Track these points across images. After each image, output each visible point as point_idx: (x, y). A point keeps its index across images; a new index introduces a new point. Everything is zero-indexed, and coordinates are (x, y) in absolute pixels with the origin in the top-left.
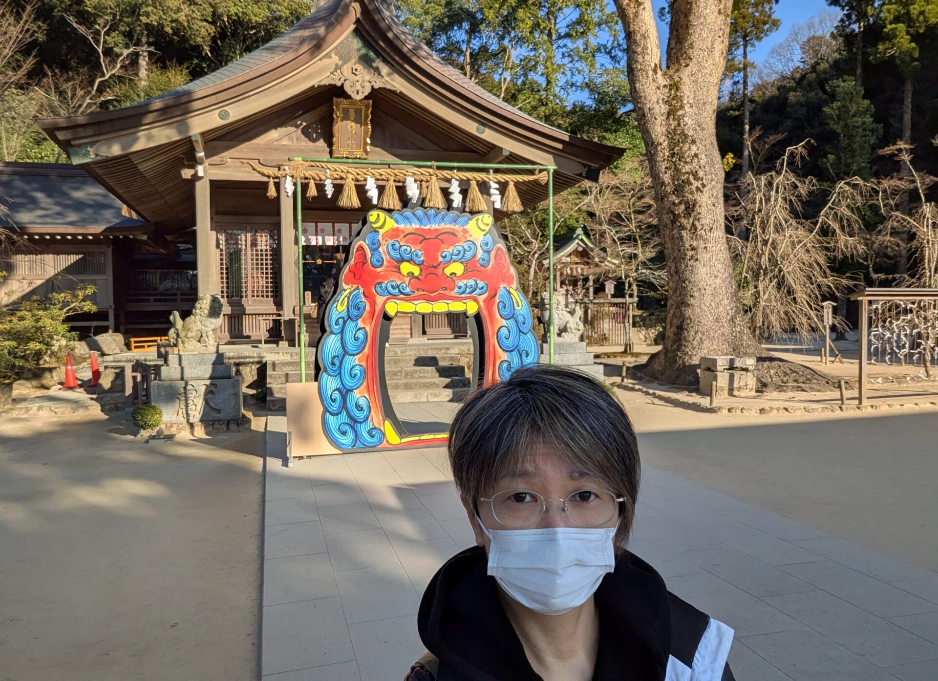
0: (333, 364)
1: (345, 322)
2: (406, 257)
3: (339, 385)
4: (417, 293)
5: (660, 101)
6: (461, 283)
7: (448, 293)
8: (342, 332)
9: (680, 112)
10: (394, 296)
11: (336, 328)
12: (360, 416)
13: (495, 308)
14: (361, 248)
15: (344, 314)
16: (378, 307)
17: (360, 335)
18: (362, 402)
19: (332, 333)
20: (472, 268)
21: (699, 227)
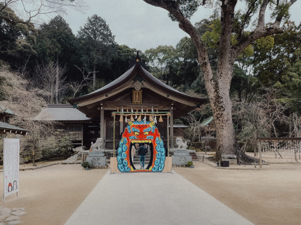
0: (120, 153)
1: (123, 145)
2: (136, 131)
3: (121, 158)
4: (138, 139)
5: (213, 88)
6: (148, 136)
7: (145, 138)
8: (122, 147)
9: (218, 91)
10: (133, 139)
11: (121, 146)
12: (125, 165)
13: (155, 141)
14: (126, 129)
15: (123, 143)
16: (130, 142)
17: (126, 147)
18: (126, 162)
19: (120, 147)
20: (150, 133)
21: (223, 120)
